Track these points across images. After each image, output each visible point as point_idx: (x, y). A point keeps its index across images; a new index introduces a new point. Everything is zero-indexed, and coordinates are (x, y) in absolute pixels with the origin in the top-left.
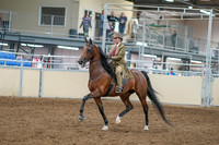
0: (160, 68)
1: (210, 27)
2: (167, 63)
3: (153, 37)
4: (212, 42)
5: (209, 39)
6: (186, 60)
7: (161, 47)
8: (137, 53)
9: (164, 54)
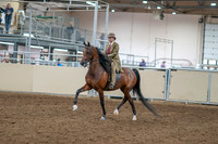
0: (47, 59)
1: (96, 18)
2: (54, 54)
3: (40, 28)
4: (97, 33)
5: (95, 30)
6: (72, 51)
7: (48, 38)
8: (24, 45)
9: (51, 45)
